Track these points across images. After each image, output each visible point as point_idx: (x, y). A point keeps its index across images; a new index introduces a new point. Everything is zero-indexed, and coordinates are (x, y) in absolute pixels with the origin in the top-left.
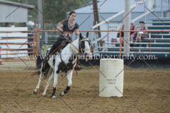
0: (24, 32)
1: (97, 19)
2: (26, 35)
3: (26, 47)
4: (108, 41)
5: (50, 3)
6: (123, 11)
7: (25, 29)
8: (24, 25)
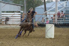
0: (19, 15)
1: (45, 10)
2: (20, 16)
3: (20, 20)
4: (49, 18)
5: (29, 4)
6: (55, 7)
7: (20, 13)
8: (19, 12)
